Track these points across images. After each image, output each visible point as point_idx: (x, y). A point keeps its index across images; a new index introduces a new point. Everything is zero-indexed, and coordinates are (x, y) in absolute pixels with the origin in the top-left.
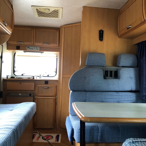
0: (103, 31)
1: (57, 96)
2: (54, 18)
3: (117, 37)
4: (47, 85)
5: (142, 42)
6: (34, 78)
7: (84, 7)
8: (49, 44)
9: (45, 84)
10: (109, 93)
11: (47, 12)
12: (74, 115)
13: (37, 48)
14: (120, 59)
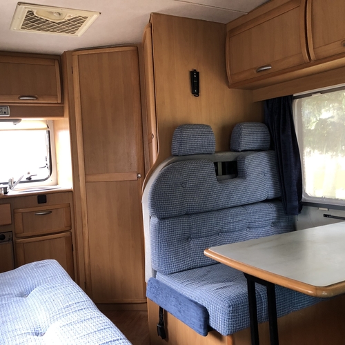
0: (198, 74)
1: (72, 230)
2: (63, 34)
3: (225, 87)
4: (44, 207)
5: (280, 98)
6: (6, 193)
7: (155, 16)
8: (37, 99)
9: (39, 203)
10: (232, 210)
11: (54, 18)
12: (171, 274)
13: (4, 110)
14: (240, 134)
